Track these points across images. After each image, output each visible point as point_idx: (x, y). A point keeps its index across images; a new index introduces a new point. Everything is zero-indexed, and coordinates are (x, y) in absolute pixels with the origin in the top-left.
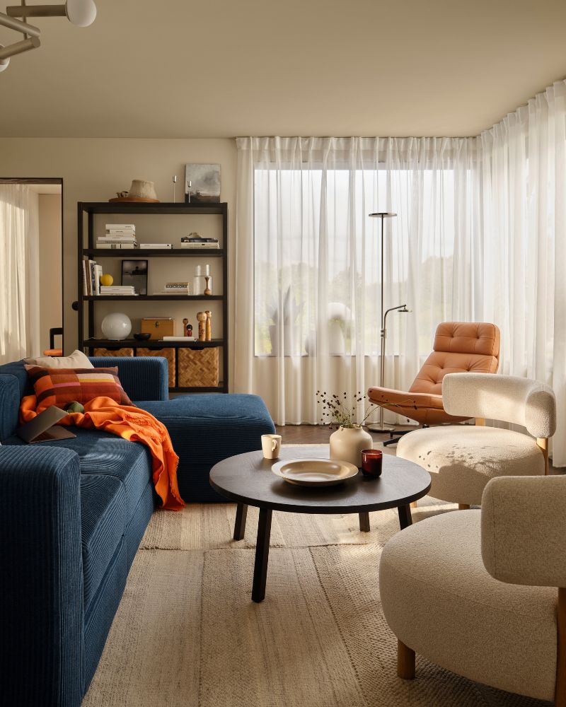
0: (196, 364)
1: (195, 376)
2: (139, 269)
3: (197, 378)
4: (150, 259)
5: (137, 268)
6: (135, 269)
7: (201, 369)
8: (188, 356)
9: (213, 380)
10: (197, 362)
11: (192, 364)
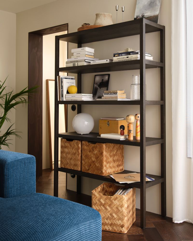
0: (106, 209)
1: (106, 220)
2: (103, 81)
3: (107, 222)
4: (112, 73)
5: (103, 80)
6: (101, 81)
7: (111, 214)
8: (99, 201)
9: (122, 226)
10: (108, 207)
11: (103, 209)
